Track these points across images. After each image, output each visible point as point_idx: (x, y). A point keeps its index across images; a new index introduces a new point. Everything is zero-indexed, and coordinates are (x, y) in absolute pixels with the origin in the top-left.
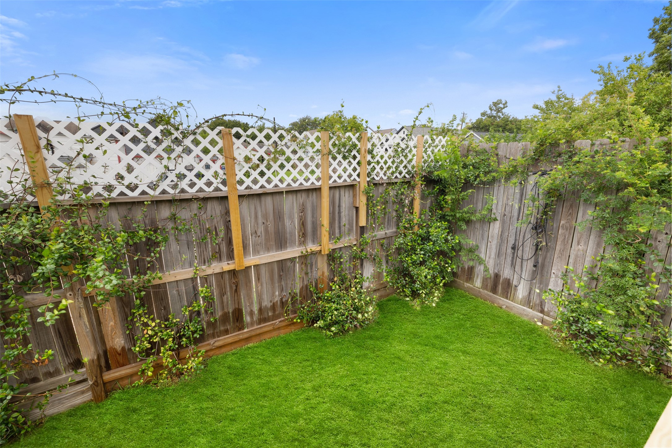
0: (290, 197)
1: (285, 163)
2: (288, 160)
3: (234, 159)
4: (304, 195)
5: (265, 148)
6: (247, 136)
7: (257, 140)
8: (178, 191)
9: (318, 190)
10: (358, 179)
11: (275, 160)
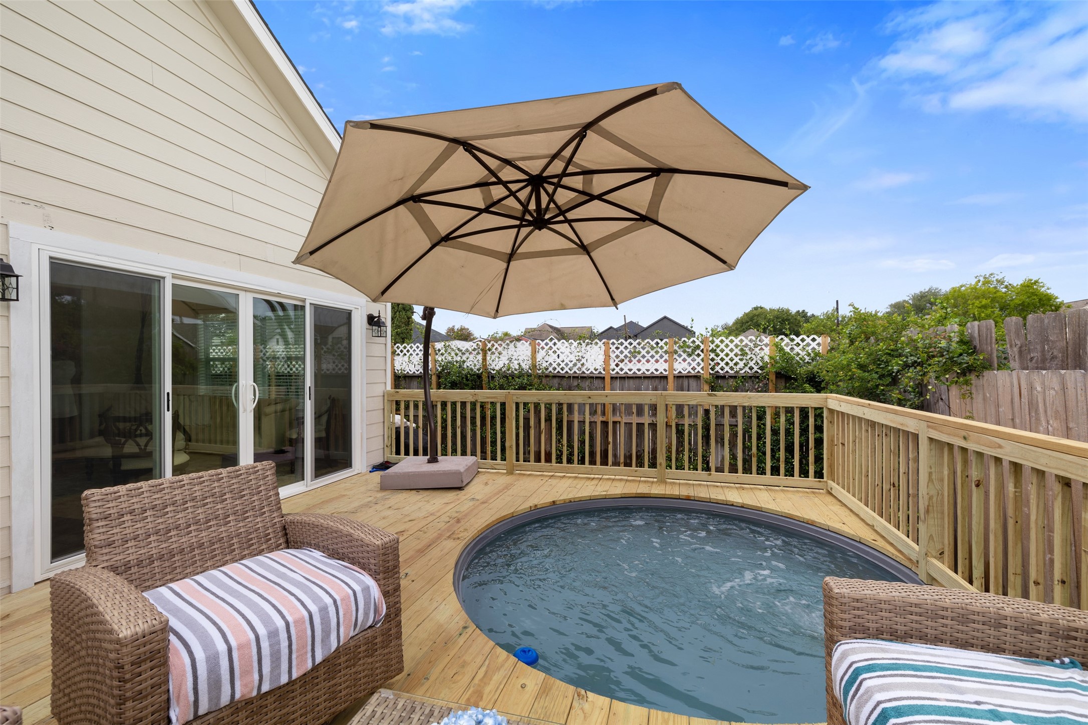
0: (646, 381)
1: (641, 359)
2: (644, 357)
3: (610, 356)
4: (657, 381)
5: (628, 350)
6: (618, 344)
7: (624, 346)
8: (581, 372)
9: (666, 377)
10: (702, 372)
11: (635, 357)
